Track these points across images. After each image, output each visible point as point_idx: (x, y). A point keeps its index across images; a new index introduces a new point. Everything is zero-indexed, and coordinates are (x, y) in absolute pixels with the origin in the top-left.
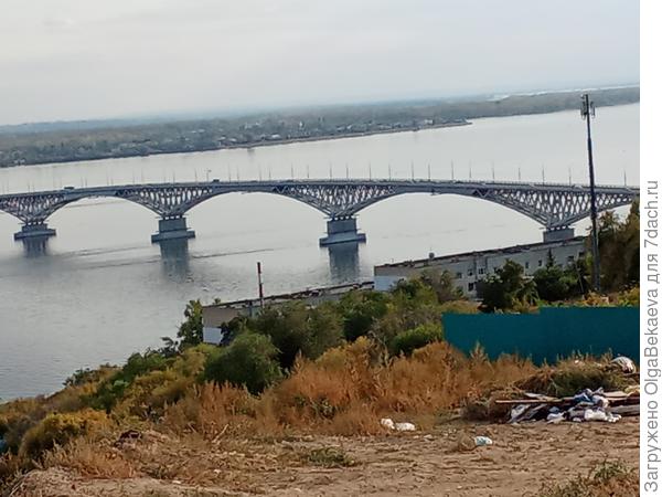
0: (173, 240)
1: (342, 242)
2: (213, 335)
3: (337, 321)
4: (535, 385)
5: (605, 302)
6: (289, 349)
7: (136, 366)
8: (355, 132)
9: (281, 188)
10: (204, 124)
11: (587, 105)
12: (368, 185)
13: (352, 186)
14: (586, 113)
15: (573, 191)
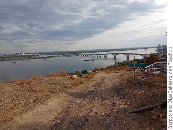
0: (115, 57)
1: (128, 58)
2: (117, 64)
3: (126, 64)
4: (132, 69)
5: (142, 64)
6: (122, 66)
7: (111, 66)
8: (129, 50)
9: (123, 54)
10: (121, 49)
11: (146, 48)
12: (130, 54)
13: (129, 54)
14: (146, 49)
15: (145, 55)
